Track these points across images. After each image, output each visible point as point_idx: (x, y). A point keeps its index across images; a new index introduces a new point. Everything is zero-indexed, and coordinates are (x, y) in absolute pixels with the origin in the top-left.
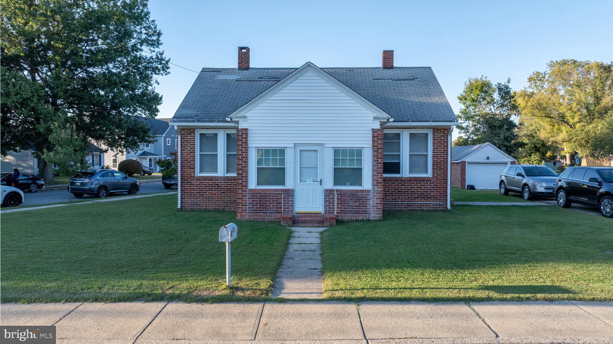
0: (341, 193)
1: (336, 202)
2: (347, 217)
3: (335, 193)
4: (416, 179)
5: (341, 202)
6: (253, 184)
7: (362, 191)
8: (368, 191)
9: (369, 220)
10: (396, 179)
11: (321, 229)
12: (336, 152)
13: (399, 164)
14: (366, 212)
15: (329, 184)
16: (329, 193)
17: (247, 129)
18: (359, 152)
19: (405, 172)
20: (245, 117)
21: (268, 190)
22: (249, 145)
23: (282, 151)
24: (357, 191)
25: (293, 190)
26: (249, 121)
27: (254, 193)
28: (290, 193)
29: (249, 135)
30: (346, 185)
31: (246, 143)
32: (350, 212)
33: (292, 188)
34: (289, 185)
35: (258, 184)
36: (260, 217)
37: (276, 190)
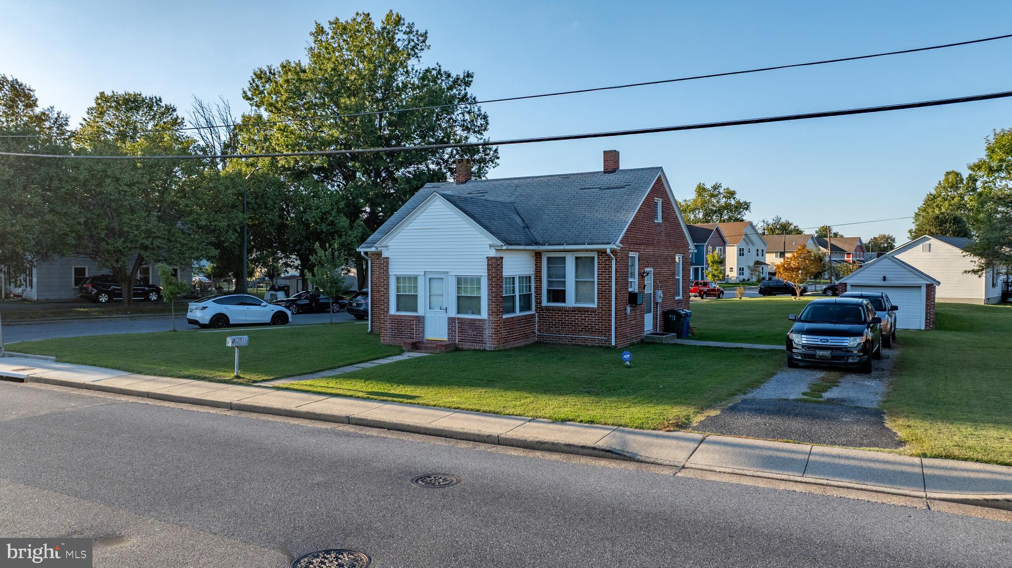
0: (462, 322)
1: (457, 330)
2: (466, 346)
3: (457, 321)
4: (580, 310)
5: (462, 330)
6: (393, 311)
7: (479, 320)
8: (484, 320)
9: (484, 350)
10: (560, 309)
12: (459, 280)
13: (564, 291)
14: (482, 342)
15: (453, 313)
16: (451, 321)
17: (388, 258)
18: (478, 280)
19: (570, 302)
20: (387, 247)
21: (403, 316)
22: (390, 273)
23: (415, 278)
24: (475, 320)
26: (390, 250)
27: (394, 319)
28: (420, 320)
29: (390, 264)
30: (467, 313)
31: (387, 271)
32: (469, 341)
33: (423, 315)
34: (420, 312)
35: (398, 310)
36: (397, 341)
37: (410, 316)
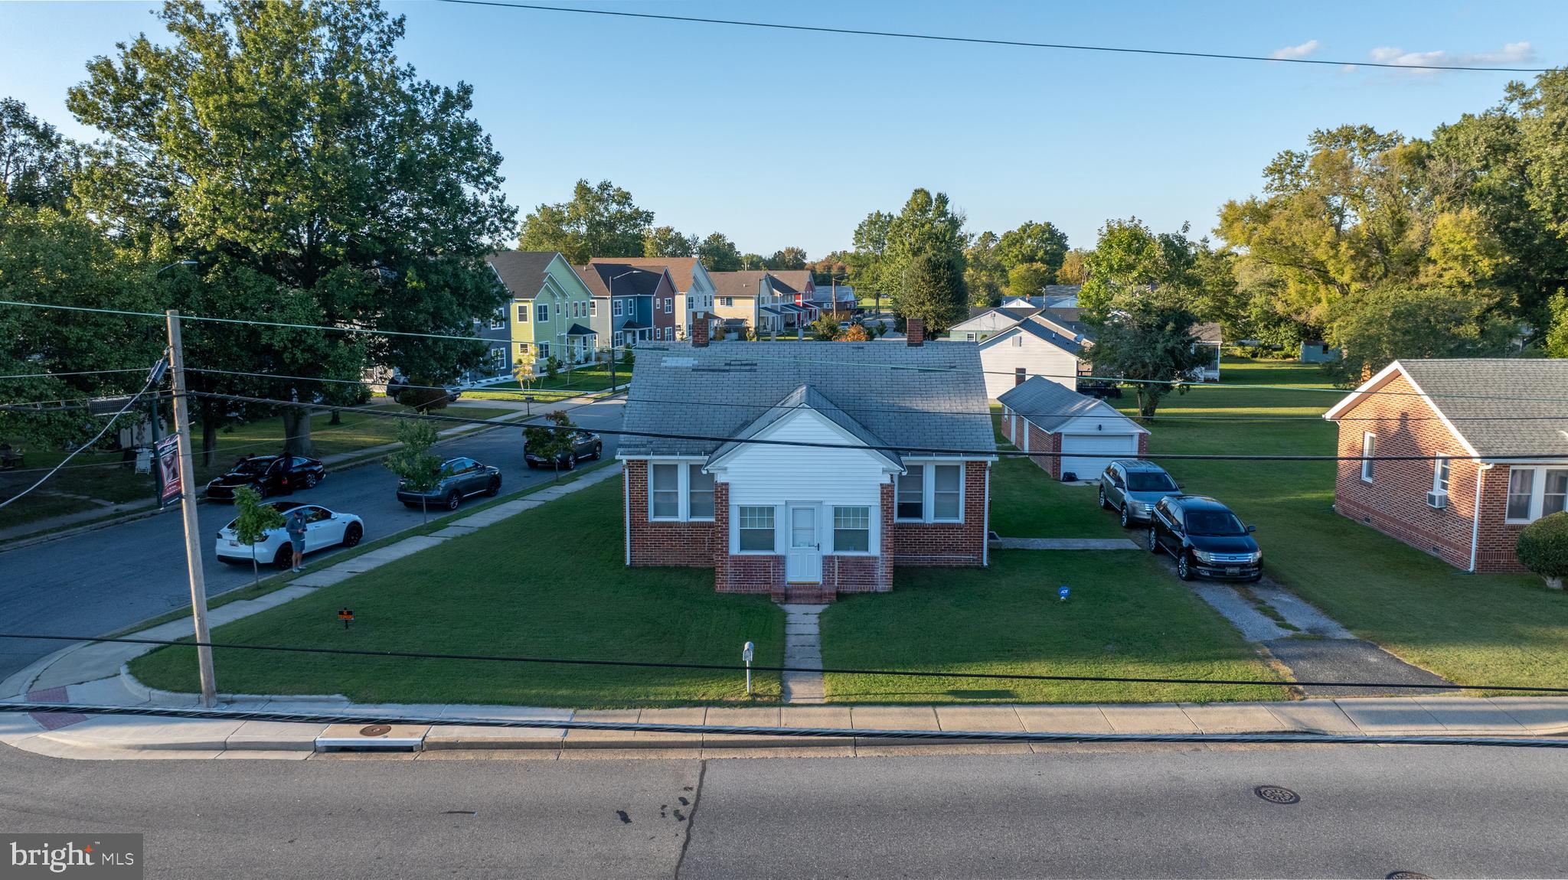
0: (843, 561)
1: (836, 571)
2: (850, 589)
3: (836, 560)
4: (943, 526)
5: (843, 571)
6: (735, 549)
7: (868, 558)
8: (876, 558)
9: (876, 593)
10: (916, 526)
11: (819, 609)
12: (837, 511)
13: (921, 505)
14: (873, 583)
15: (828, 549)
16: (828, 560)
17: (727, 484)
18: (865, 511)
19: (929, 517)
20: (726, 469)
21: (754, 556)
22: (731, 503)
23: (771, 510)
24: (862, 558)
25: (784, 557)
26: (730, 474)
27: (737, 560)
28: (780, 561)
29: (730, 491)
30: (848, 550)
31: (727, 500)
32: (855, 583)
33: (783, 554)
34: (779, 550)
35: (742, 548)
36: (743, 589)
37: (764, 557)
